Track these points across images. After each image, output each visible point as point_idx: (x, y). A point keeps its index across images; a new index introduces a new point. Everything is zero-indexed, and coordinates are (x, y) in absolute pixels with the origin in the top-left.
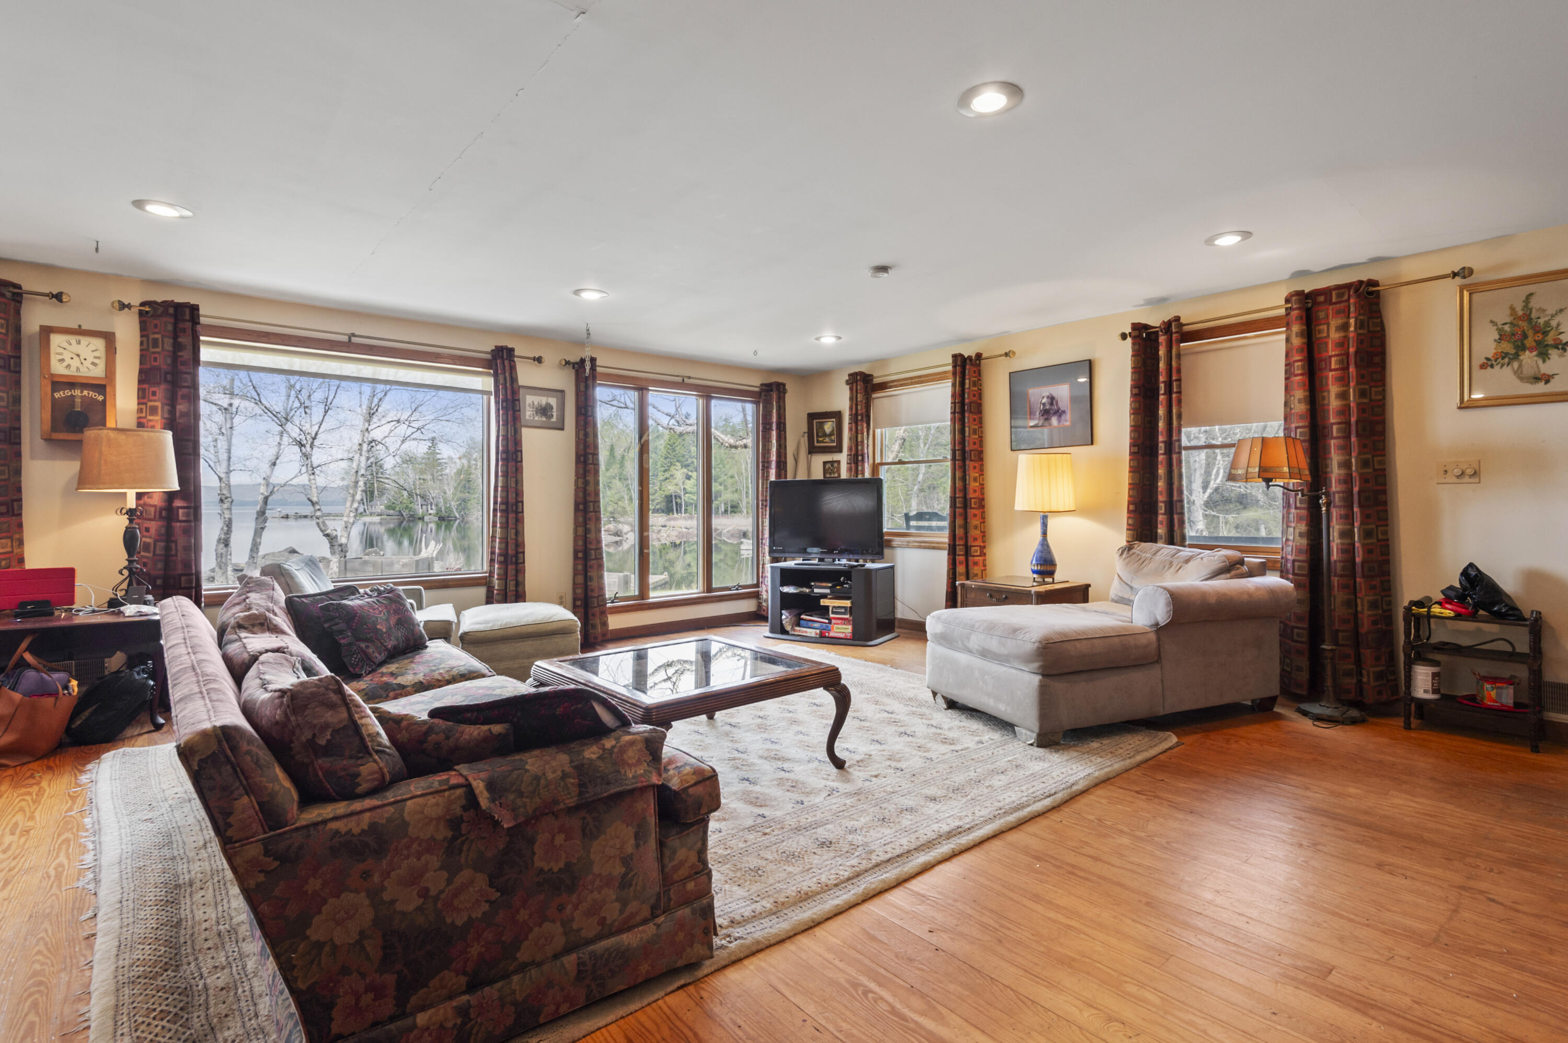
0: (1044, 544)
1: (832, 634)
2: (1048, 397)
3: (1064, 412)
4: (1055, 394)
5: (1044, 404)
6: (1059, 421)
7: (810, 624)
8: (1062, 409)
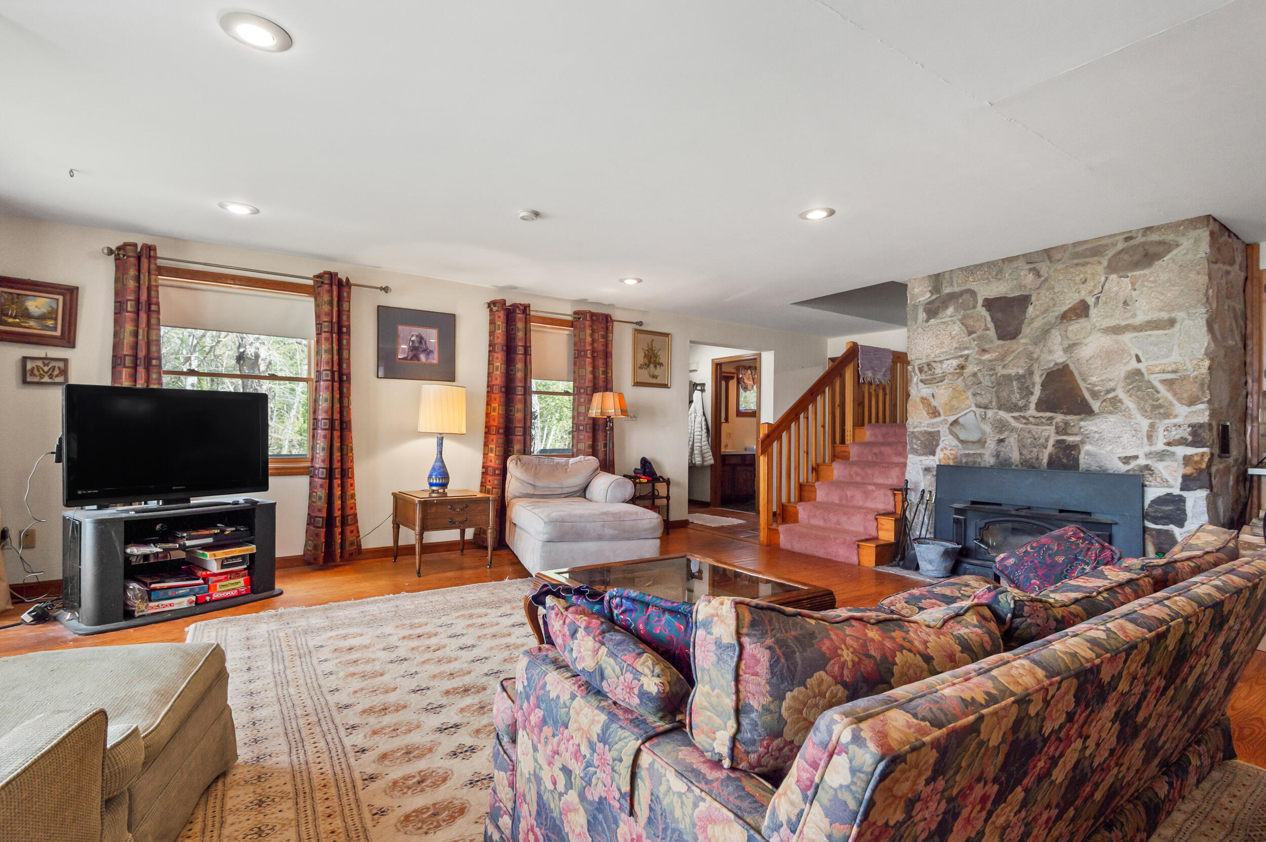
0: (440, 459)
1: (215, 596)
2: (417, 336)
3: (432, 352)
4: (424, 335)
5: (413, 342)
6: (427, 359)
7: (170, 593)
8: (430, 348)
